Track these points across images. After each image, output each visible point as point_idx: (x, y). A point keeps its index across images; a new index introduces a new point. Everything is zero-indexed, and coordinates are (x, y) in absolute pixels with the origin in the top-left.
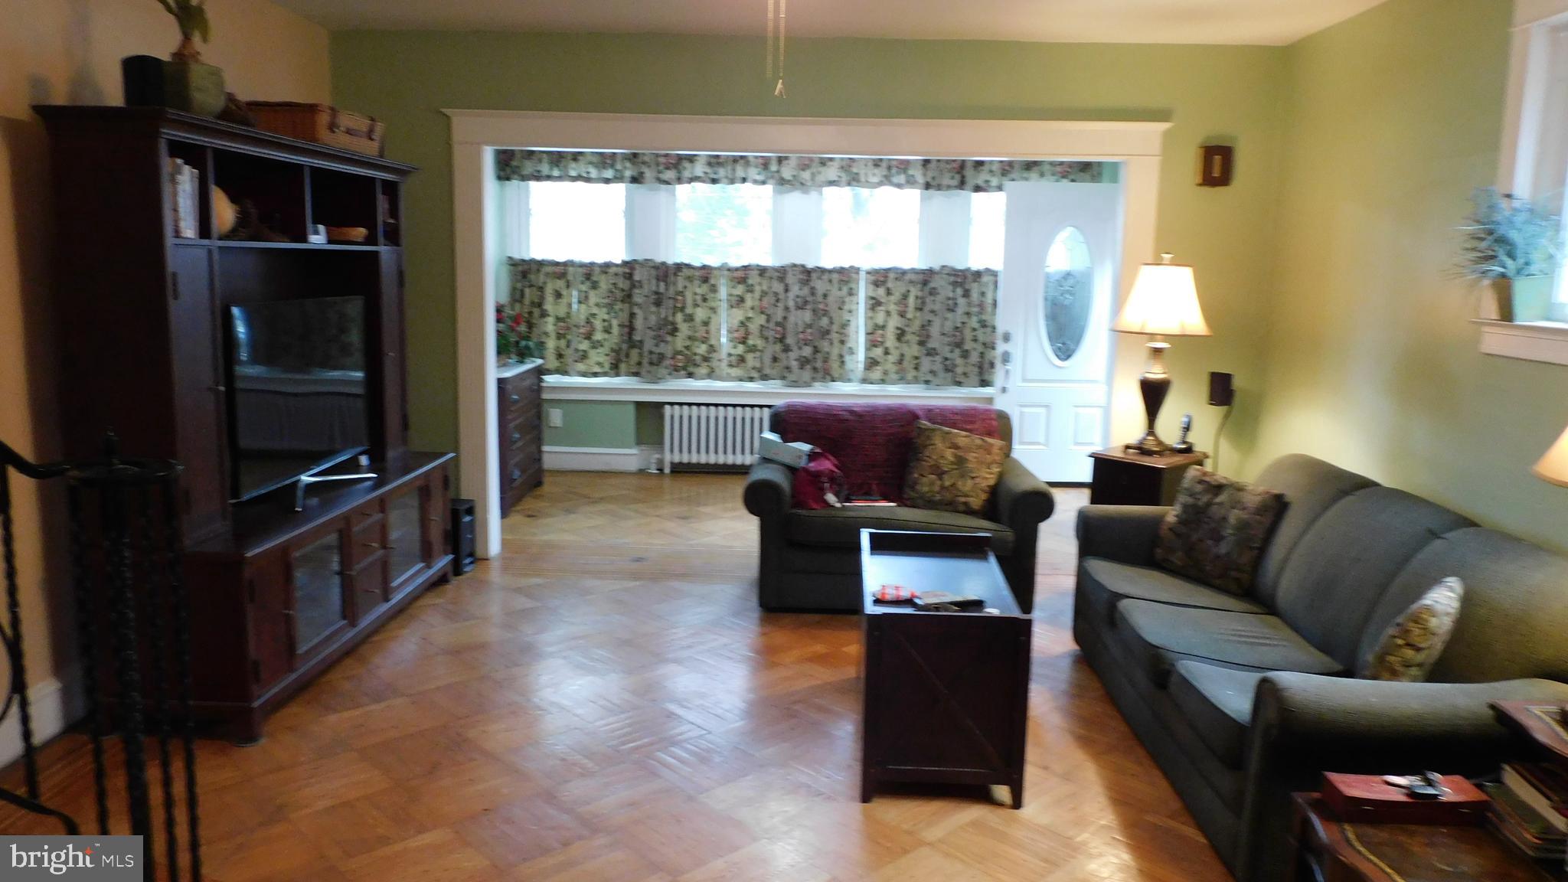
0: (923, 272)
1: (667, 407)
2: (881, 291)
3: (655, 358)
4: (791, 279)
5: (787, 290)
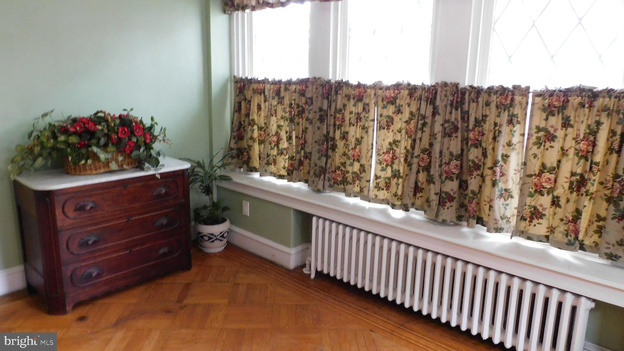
2: (555, 121)
3: (317, 170)
4: (441, 100)
5: (435, 114)
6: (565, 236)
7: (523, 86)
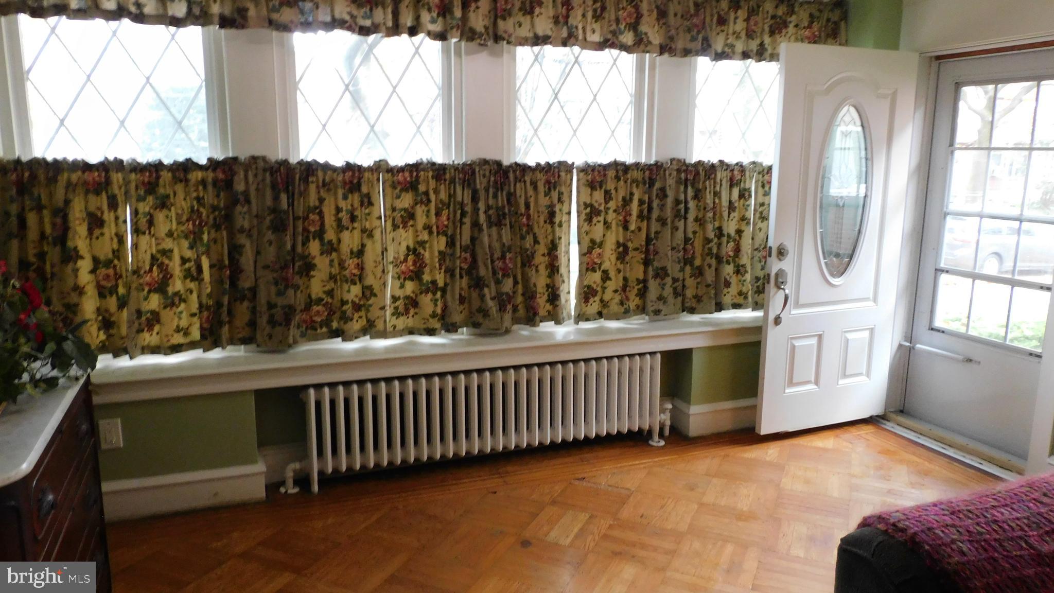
0: (649, 167)
1: (312, 392)
2: (599, 196)
3: (278, 313)
4: (480, 183)
5: (475, 199)
6: (620, 306)
7: (570, 162)
